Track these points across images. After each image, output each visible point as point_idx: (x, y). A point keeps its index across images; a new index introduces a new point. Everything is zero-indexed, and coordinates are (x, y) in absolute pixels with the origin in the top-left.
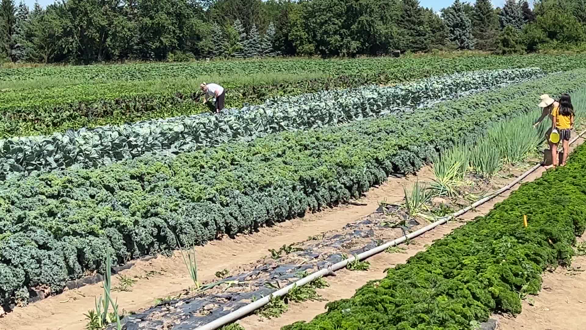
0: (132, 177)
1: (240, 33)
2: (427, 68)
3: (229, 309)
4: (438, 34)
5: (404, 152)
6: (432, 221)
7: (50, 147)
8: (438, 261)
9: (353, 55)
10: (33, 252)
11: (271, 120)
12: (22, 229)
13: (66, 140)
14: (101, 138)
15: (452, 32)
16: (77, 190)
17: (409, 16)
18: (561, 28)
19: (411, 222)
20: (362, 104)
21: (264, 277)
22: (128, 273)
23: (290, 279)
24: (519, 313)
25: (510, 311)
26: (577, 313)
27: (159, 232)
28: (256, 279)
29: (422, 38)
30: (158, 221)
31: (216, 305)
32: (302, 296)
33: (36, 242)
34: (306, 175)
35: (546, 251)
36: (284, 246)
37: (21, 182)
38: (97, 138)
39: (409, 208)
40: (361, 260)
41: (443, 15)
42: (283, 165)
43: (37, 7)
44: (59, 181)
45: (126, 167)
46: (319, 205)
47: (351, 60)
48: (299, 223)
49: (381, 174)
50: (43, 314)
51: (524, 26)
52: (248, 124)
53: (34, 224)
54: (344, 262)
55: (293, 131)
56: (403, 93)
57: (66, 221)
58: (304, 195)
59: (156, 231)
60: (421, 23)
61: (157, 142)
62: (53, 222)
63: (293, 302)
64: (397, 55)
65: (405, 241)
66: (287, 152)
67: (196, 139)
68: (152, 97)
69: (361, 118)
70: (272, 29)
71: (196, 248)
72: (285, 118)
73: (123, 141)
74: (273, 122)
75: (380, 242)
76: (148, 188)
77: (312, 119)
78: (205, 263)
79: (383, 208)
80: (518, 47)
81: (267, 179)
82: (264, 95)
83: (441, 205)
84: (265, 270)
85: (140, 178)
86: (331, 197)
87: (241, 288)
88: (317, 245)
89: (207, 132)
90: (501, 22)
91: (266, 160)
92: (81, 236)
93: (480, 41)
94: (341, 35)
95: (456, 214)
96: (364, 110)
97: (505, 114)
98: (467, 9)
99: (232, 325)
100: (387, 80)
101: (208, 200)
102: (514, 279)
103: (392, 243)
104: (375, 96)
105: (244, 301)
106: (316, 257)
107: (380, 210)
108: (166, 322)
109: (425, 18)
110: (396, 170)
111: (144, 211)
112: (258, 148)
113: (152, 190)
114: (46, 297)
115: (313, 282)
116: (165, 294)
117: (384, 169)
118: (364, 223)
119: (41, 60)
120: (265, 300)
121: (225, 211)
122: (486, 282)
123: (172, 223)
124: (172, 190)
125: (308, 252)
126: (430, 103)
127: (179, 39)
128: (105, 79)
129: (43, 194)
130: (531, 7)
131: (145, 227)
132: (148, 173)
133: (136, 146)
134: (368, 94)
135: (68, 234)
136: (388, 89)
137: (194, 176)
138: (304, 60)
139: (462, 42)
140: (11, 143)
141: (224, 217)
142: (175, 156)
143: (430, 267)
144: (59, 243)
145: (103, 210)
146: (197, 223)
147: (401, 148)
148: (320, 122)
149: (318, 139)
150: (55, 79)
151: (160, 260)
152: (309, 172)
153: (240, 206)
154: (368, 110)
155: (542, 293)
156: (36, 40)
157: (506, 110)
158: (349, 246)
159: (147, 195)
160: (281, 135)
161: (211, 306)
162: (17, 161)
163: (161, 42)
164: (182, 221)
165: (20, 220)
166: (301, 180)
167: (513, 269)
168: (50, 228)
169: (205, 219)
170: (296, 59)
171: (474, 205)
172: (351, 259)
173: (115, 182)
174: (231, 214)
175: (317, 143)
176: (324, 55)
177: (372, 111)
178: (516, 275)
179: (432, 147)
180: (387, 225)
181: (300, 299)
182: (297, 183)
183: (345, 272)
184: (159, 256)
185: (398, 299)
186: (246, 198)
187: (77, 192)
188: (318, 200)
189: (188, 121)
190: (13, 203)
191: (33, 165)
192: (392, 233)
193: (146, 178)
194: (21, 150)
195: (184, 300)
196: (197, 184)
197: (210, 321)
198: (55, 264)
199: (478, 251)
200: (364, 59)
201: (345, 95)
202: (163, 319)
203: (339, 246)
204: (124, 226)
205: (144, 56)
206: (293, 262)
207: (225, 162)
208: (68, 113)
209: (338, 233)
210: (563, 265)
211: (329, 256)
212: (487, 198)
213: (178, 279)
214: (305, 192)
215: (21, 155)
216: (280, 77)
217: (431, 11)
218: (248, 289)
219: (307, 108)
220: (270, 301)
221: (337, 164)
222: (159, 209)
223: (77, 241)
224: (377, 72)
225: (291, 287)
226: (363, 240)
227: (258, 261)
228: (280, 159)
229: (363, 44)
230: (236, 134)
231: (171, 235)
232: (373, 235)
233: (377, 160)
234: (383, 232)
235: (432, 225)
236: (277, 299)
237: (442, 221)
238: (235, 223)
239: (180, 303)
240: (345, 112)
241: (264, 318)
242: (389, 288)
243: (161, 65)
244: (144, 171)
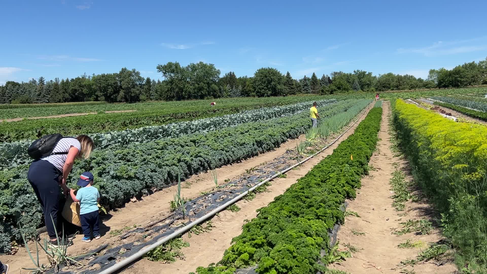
0: (191, 141)
1: (229, 89)
2: (296, 100)
3: (231, 197)
4: (299, 88)
5: (293, 130)
6: (308, 157)
7: (161, 130)
8: (318, 175)
9: (269, 96)
10: (149, 174)
11: (242, 119)
12: (145, 164)
13: (166, 127)
14: (180, 126)
15: (303, 87)
16: (169, 147)
17: (289, 82)
18: (342, 85)
19: (300, 157)
20: (275, 113)
21: (245, 182)
22: (189, 180)
23: (256, 183)
24: (355, 197)
25: (352, 197)
26: (378, 197)
27: (201, 163)
28: (241, 183)
29: (293, 90)
30: (201, 159)
31: (226, 196)
32: (261, 190)
33: (151, 169)
34: (258, 139)
35: (361, 170)
36: (252, 168)
37: (147, 144)
38: (178, 126)
39: (299, 152)
40: (283, 173)
41: (300, 82)
42: (249, 135)
43: (159, 81)
44: (162, 143)
45: (189, 137)
46: (263, 151)
47: (269, 98)
48: (255, 158)
49: (285, 138)
50: (153, 199)
51: (329, 85)
52: (234, 120)
53: (150, 162)
54: (276, 175)
55: (251, 123)
56: (289, 108)
57: (163, 160)
58: (257, 147)
59: (200, 163)
60: (293, 85)
61: (200, 127)
62: (158, 161)
63: (258, 193)
64: (284, 96)
65: (299, 165)
66: (250, 131)
67: (215, 126)
68: (199, 112)
69: (274, 118)
70: (240, 88)
71: (217, 169)
72: (247, 118)
73: (188, 127)
74: (243, 119)
75: (289, 166)
76: (197, 146)
77: (257, 118)
78: (220, 175)
79: (288, 151)
80: (327, 92)
81: (243, 141)
82: (239, 110)
83: (310, 150)
84: (245, 179)
85: (194, 142)
86: (267, 148)
87: (235, 187)
88: (264, 167)
89: (219, 124)
90: (321, 84)
91: (242, 133)
92: (170, 166)
93: (313, 91)
94: (265, 89)
95: (316, 153)
96: (275, 115)
97: (327, 116)
98: (309, 79)
99: (233, 205)
100: (282, 104)
101: (221, 149)
102: (351, 183)
103: (294, 166)
104: (279, 110)
105: (237, 193)
106: (265, 173)
107: (287, 152)
108: (205, 204)
109: (294, 83)
110: (290, 137)
111: (196, 155)
112: (239, 129)
113: (198, 146)
114: (155, 192)
115: (265, 184)
116: (204, 189)
117: (286, 136)
118: (282, 158)
119: (161, 100)
120: (246, 192)
121: (227, 154)
122: (342, 185)
123: (207, 159)
124: (207, 146)
125: (261, 171)
126: (299, 112)
127: (208, 92)
128: (182, 106)
129: (156, 148)
130: (331, 78)
131: (196, 161)
132: (197, 139)
133: (193, 129)
134: (276, 109)
135: (164, 165)
136: (283, 107)
137: (215, 140)
138: (251, 98)
139: (307, 91)
140: (146, 128)
141: (227, 156)
142: (207, 133)
143: (316, 178)
144: (160, 169)
145: (179, 155)
146: (216, 159)
147: (292, 128)
148: (260, 119)
149: (260, 125)
150: (164, 106)
151: (202, 174)
152: (259, 138)
153: (233, 152)
154: (277, 115)
155: (362, 188)
156: (158, 93)
157: (328, 114)
158: (277, 167)
159: (196, 148)
160: (246, 124)
161: (223, 196)
162: (148, 135)
163: (201, 93)
164: (210, 159)
165: (144, 160)
166: (256, 141)
167: (351, 178)
168: (157, 163)
169: (219, 158)
170: (249, 98)
171: (323, 150)
172: (279, 173)
173: (184, 143)
174: (230, 155)
175: (260, 127)
176: (259, 96)
177: (278, 115)
178: (353, 181)
179: (303, 128)
180: (291, 158)
181: (260, 192)
182: (255, 142)
183: (277, 179)
184: (202, 173)
185: (306, 194)
186: (235, 149)
187: (170, 147)
188: (262, 148)
189: (212, 120)
190: (144, 152)
191: (154, 137)
192: (293, 162)
193: (197, 141)
194: (149, 131)
195: (212, 193)
196: (216, 143)
197: (223, 204)
198: (159, 178)
199: (335, 170)
200: (272, 98)
201: (268, 110)
202: (203, 203)
203: (273, 168)
204: (187, 162)
205: (196, 98)
206: (256, 175)
207: (226, 134)
208: (169, 118)
209: (272, 162)
210: (366, 174)
211: (270, 172)
212: (326, 147)
213: (210, 182)
214: (258, 146)
215: (150, 134)
216: (244, 104)
217: (296, 80)
218: (238, 187)
219: (255, 114)
220: (248, 193)
221: (269, 135)
222: (201, 154)
223: (168, 169)
224: (278, 102)
225: (256, 186)
226: (283, 165)
227: (241, 175)
228: (248, 133)
229: (272, 92)
230: (229, 124)
231: (206, 165)
232: (286, 163)
233: (283, 133)
234: (289, 161)
235: (308, 158)
236: (251, 192)
237: (312, 156)
238: (231, 159)
239: (210, 195)
240: (268, 115)
241: (246, 201)
242: (301, 189)
243: (202, 100)
244: (196, 139)
